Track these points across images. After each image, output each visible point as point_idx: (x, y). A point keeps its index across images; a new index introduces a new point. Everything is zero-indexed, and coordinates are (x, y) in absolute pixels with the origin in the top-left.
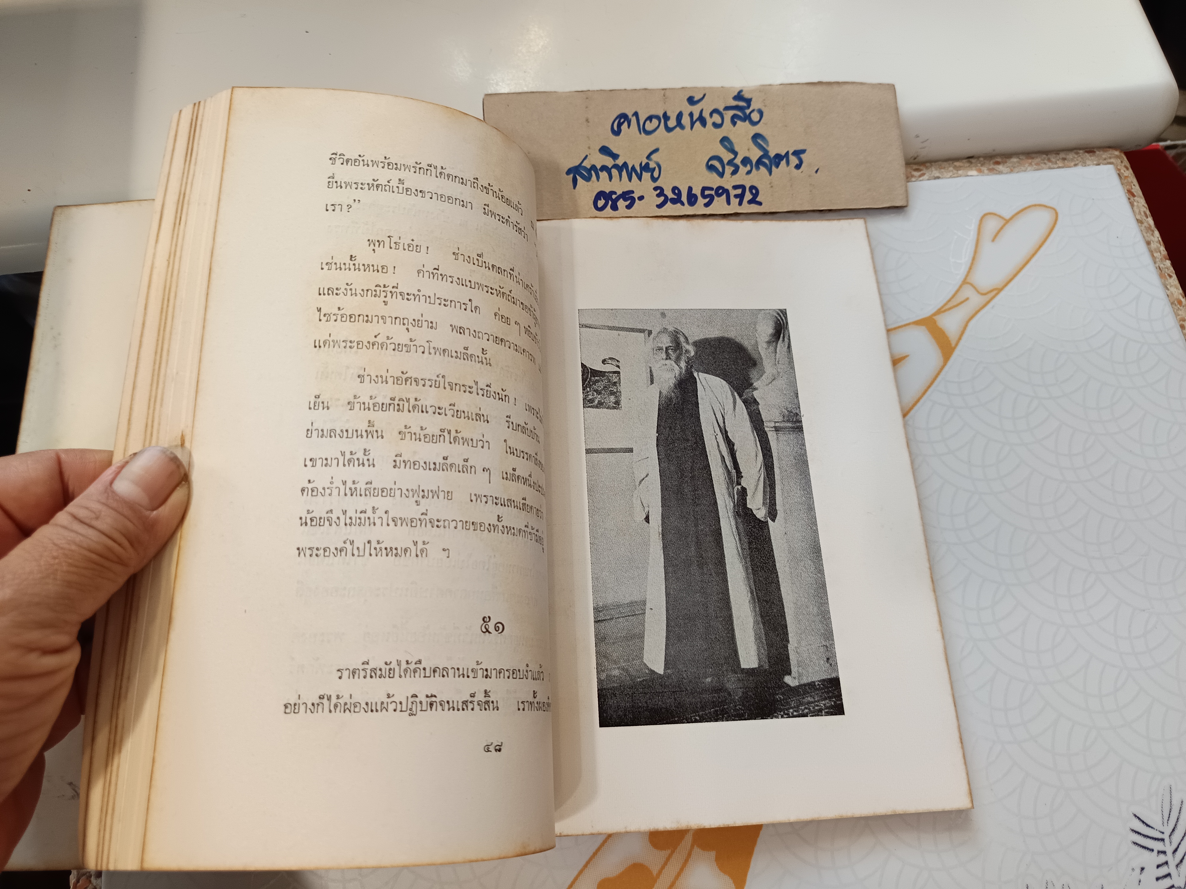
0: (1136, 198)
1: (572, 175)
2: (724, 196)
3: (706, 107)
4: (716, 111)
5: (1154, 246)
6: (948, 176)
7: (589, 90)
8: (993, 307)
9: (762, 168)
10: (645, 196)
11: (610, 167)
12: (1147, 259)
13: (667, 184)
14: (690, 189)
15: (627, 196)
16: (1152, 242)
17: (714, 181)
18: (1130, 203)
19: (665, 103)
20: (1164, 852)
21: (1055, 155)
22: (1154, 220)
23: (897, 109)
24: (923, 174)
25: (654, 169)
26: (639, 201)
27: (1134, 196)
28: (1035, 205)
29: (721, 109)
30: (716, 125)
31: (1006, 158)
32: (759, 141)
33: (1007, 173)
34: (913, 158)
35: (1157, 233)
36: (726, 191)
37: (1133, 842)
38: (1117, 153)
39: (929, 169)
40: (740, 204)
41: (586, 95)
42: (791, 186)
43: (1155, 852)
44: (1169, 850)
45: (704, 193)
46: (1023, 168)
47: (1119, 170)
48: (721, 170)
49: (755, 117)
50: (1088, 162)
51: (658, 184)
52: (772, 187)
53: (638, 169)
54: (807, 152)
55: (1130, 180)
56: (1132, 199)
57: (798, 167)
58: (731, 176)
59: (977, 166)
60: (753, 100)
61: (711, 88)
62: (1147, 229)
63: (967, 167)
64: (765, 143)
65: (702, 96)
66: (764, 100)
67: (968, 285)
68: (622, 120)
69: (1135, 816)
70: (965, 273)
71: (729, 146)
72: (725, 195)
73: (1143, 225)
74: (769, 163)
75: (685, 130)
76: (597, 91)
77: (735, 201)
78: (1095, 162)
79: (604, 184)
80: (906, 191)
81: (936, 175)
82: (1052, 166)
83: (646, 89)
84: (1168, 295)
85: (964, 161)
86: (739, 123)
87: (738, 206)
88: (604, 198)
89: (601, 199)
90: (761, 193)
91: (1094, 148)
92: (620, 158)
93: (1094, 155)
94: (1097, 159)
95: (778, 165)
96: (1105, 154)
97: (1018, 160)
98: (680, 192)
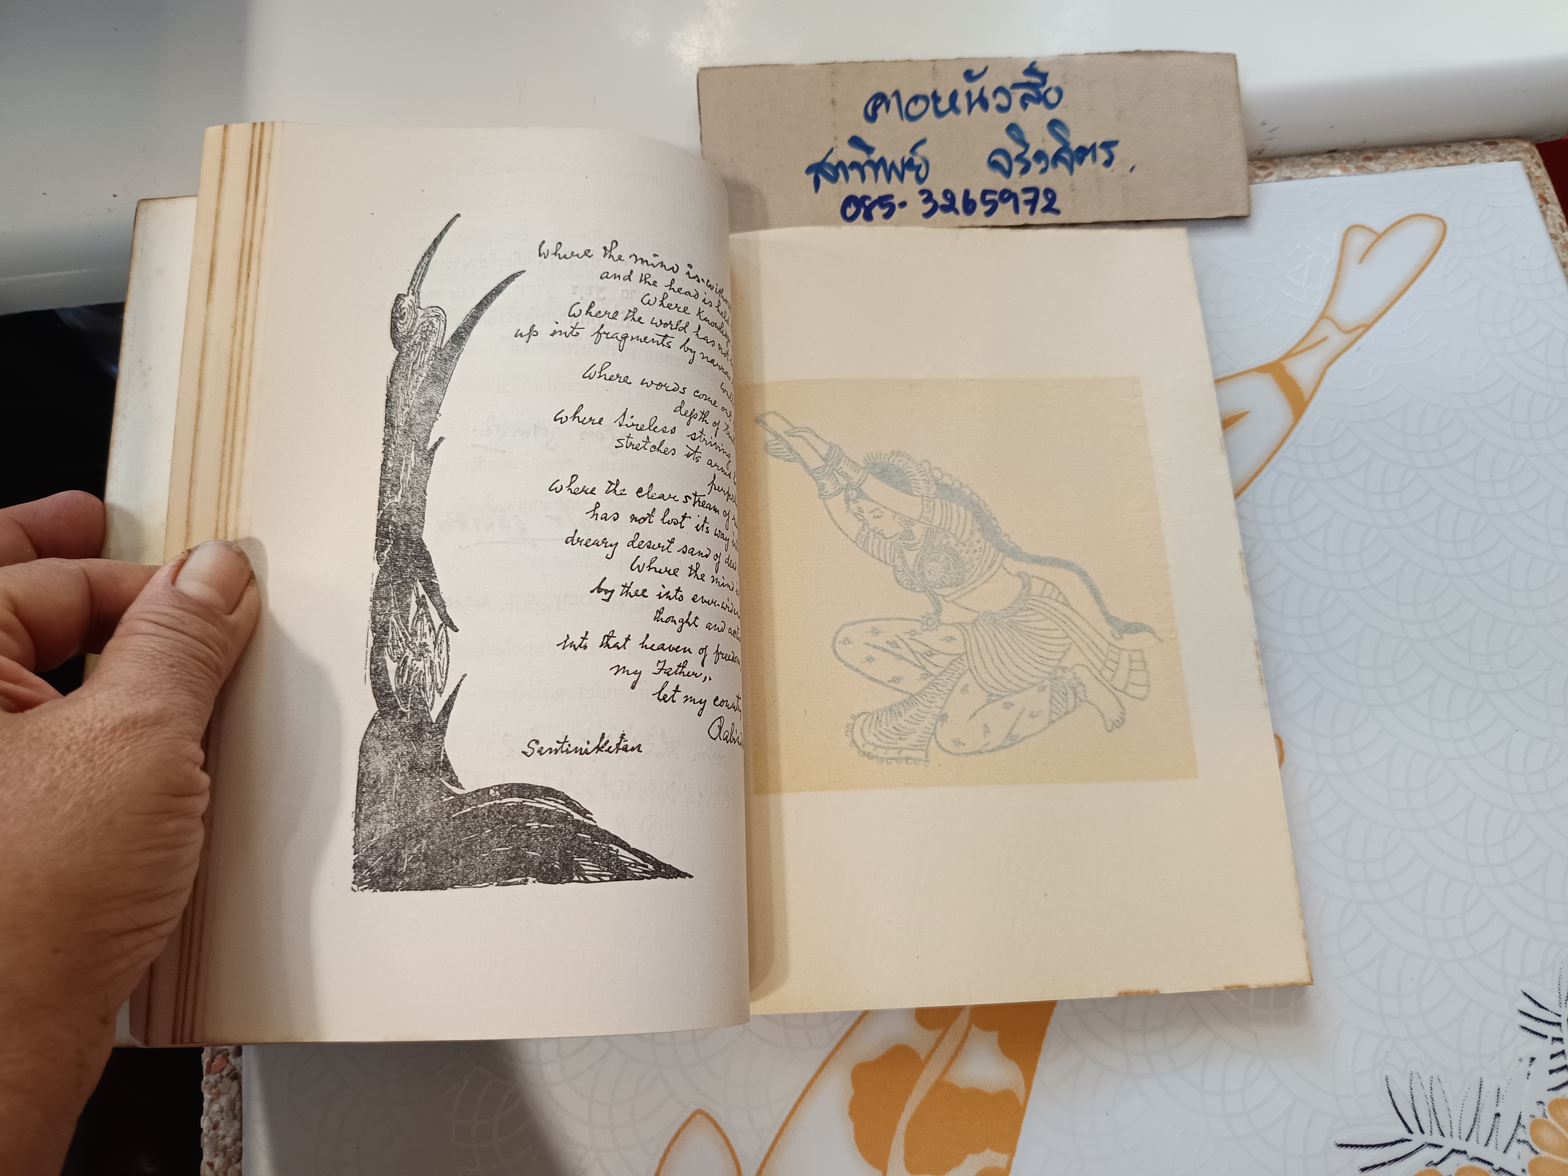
0: (1547, 204)
1: (812, 176)
2: (1011, 202)
3: (989, 83)
4: (1000, 89)
6: (1304, 176)
7: (836, 63)
9: (1061, 166)
10: (908, 203)
11: (862, 163)
12: (1562, 286)
13: (936, 187)
14: (967, 193)
15: (885, 201)
17: (997, 181)
18: (1540, 210)
19: (934, 79)
20: (1560, 1040)
21: (1444, 149)
23: (1238, 87)
24: (1271, 174)
26: (900, 209)
27: (1546, 200)
29: (1008, 86)
30: (1001, 109)
31: (1381, 152)
32: (1057, 129)
33: (1381, 172)
34: (1256, 153)
36: (1013, 196)
37: (1521, 1026)
38: (1527, 146)
39: (1277, 167)
40: (1032, 211)
41: (832, 69)
42: (1098, 188)
43: (1550, 1039)
45: (985, 198)
46: (1402, 166)
47: (1529, 168)
48: (1006, 167)
49: (1052, 97)
50: (1488, 157)
51: (925, 185)
53: (899, 166)
54: (1119, 144)
55: (1542, 180)
57: (1108, 163)
58: (1019, 175)
59: (1342, 163)
60: (1050, 75)
61: (995, 59)
62: (1560, 245)
63: (1328, 164)
64: (1064, 133)
65: (982, 70)
66: (1064, 75)
68: (879, 102)
69: (1525, 994)
70: (1323, 304)
71: (1017, 136)
73: (1556, 240)
74: (1071, 160)
75: (961, 115)
76: (846, 63)
77: (1025, 209)
78: (1497, 158)
79: (854, 186)
80: (1249, 196)
81: (1287, 175)
82: (1440, 163)
83: (909, 61)
85: (1325, 156)
86: (1031, 105)
87: (1029, 216)
88: (855, 205)
89: (850, 206)
90: (1059, 198)
91: (1496, 138)
92: (876, 152)
93: (1496, 148)
94: (1500, 153)
95: (1081, 161)
96: (1511, 146)
97: (1395, 154)
98: (953, 197)
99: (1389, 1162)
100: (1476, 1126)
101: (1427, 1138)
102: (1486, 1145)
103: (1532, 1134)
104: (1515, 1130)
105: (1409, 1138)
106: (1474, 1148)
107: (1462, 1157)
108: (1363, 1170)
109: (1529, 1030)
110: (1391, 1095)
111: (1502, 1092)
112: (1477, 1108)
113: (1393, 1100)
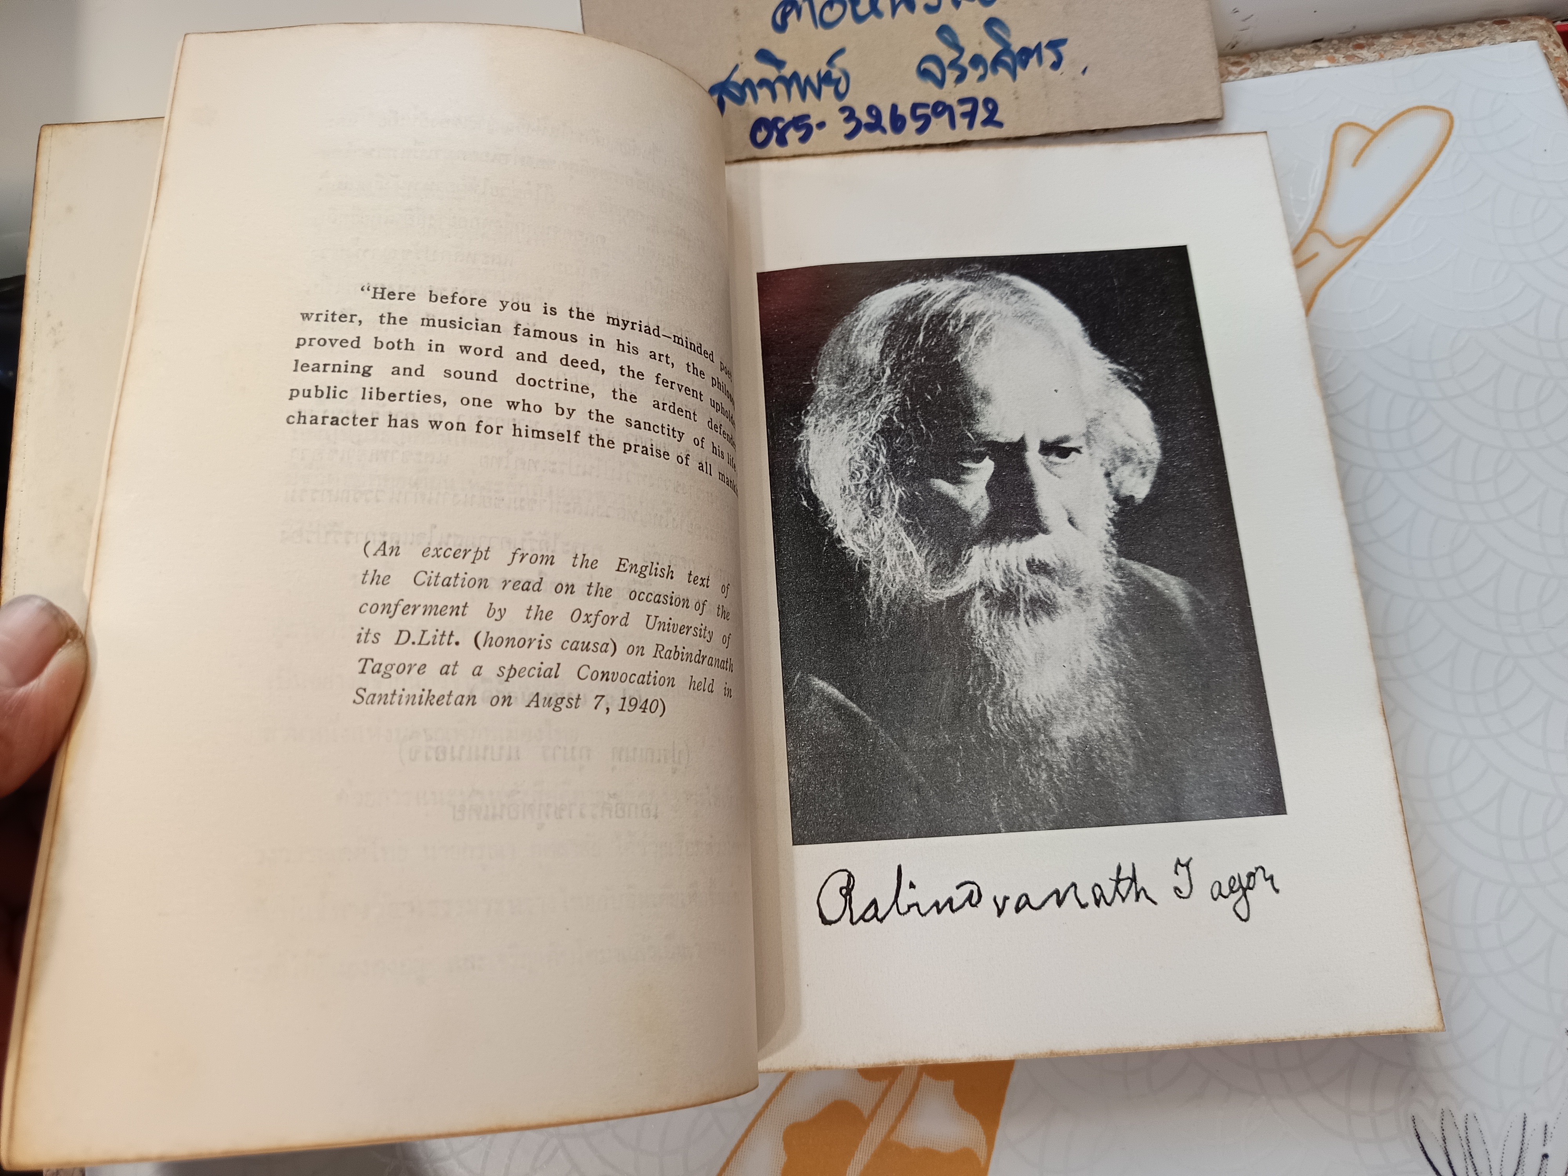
1: (716, 97)
2: (946, 116)
6: (1285, 70)
8: (1355, 265)
9: (1002, 71)
10: (827, 122)
11: (772, 80)
13: (859, 101)
14: (894, 108)
15: (800, 122)
17: (929, 93)
18: (1564, 97)
21: (1447, 31)
24: (1247, 70)
25: (839, 80)
26: (818, 130)
28: (1418, 108)
30: (930, 9)
31: (1373, 38)
32: (996, 29)
33: (1374, 61)
34: (1230, 46)
36: (949, 108)
38: (1542, 22)
39: (1254, 61)
40: (971, 125)
42: (1046, 95)
45: (915, 112)
46: (1399, 52)
47: (1546, 48)
48: (939, 76)
50: (1499, 38)
51: (846, 102)
52: (1017, 98)
53: (815, 81)
54: (1068, 42)
55: (1562, 63)
57: (1056, 65)
58: (954, 85)
59: (1329, 53)
63: (1313, 55)
64: (1005, 33)
67: (1317, 234)
68: (788, 9)
70: (1313, 216)
71: (950, 39)
72: (947, 114)
74: (1013, 62)
75: (884, 18)
77: (962, 123)
78: (1509, 38)
79: (764, 106)
80: (1221, 95)
81: (1265, 70)
82: (1444, 47)
85: (1309, 46)
86: (965, 3)
87: (967, 130)
88: (766, 128)
89: (761, 130)
90: (1001, 108)
91: (1507, 16)
92: (787, 66)
93: (1507, 27)
94: (1511, 32)
95: (1025, 65)
96: (1524, 24)
97: (1392, 39)
98: (879, 113)
100: (1520, 1171)
110: (1419, 1138)
111: (1550, 1129)
112: (1521, 1149)
113: (1421, 1144)
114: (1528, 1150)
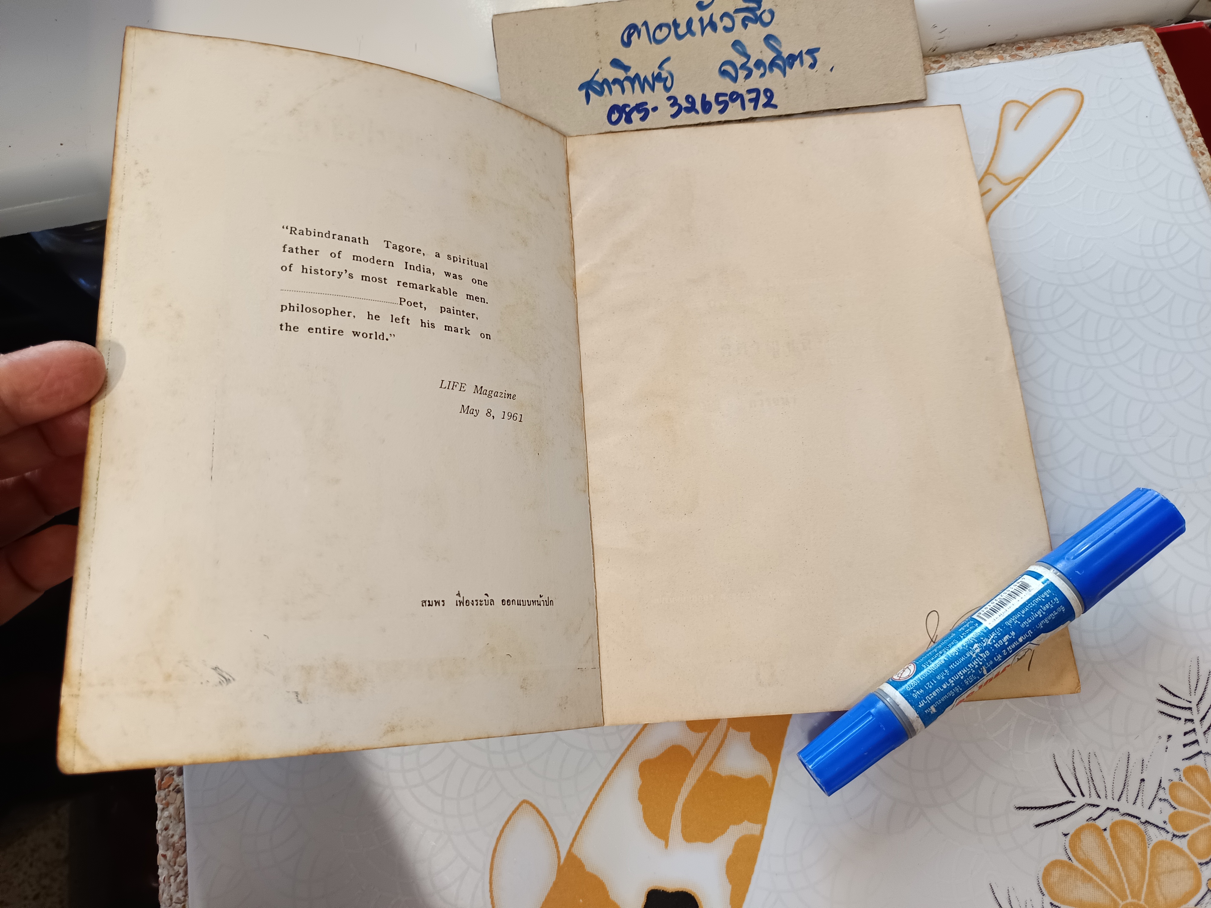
0: (1166, 75)
1: (584, 91)
3: (716, 10)
4: (726, 15)
5: (1185, 123)
6: (969, 66)
8: (1016, 196)
9: (776, 70)
10: (659, 108)
11: (622, 80)
12: (1178, 138)
13: (680, 94)
14: (704, 96)
15: (641, 108)
16: (1183, 120)
17: (728, 86)
18: (1160, 80)
19: (674, 10)
20: (1192, 721)
21: (1081, 36)
22: (1186, 96)
24: (943, 66)
25: (667, 78)
26: (653, 113)
27: (1165, 73)
28: (1060, 89)
29: (731, 12)
30: (727, 29)
31: (1030, 42)
32: (771, 42)
33: (1030, 58)
34: (930, 50)
35: (1189, 110)
36: (741, 96)
37: (1160, 711)
38: (1147, 29)
39: (948, 60)
40: (755, 108)
41: (594, 8)
42: (806, 86)
43: (1183, 720)
44: (1197, 718)
45: (718, 99)
46: (1047, 52)
47: (1149, 46)
48: (734, 74)
49: (766, 17)
50: (1116, 41)
51: (671, 93)
52: (787, 88)
53: (650, 79)
54: (820, 50)
55: (1160, 56)
56: (1162, 76)
57: (812, 66)
58: (744, 80)
59: (999, 53)
62: (1177, 106)
63: (988, 55)
64: (778, 45)
68: (632, 31)
69: (1162, 686)
71: (741, 50)
72: (739, 100)
73: (1174, 103)
74: (783, 66)
75: (696, 37)
77: (749, 106)
78: (1123, 40)
79: (617, 97)
80: (925, 83)
81: (956, 66)
82: (1078, 47)
84: (1200, 173)
85: (986, 49)
86: (750, 25)
87: (753, 111)
88: (618, 112)
89: (615, 113)
90: (775, 96)
91: (1122, 26)
92: (631, 70)
93: (1122, 32)
94: (1125, 36)
95: (791, 67)
96: (1134, 30)
97: (1042, 43)
98: (693, 100)
99: (1058, 819)
100: (1125, 789)
101: (1087, 800)
102: (1134, 803)
103: (1170, 794)
104: (1157, 791)
105: (1072, 801)
106: (1125, 806)
107: (1116, 813)
108: (1037, 826)
109: (1166, 714)
110: (1057, 768)
111: (1146, 763)
112: (1126, 775)
113: (1059, 771)
114: (1131, 776)
